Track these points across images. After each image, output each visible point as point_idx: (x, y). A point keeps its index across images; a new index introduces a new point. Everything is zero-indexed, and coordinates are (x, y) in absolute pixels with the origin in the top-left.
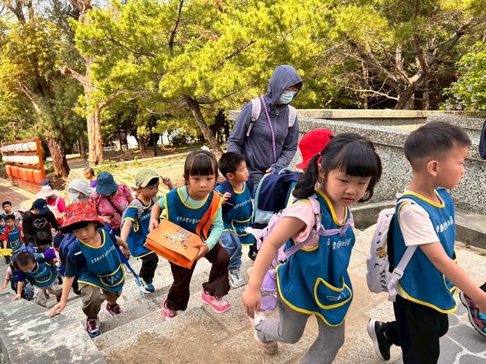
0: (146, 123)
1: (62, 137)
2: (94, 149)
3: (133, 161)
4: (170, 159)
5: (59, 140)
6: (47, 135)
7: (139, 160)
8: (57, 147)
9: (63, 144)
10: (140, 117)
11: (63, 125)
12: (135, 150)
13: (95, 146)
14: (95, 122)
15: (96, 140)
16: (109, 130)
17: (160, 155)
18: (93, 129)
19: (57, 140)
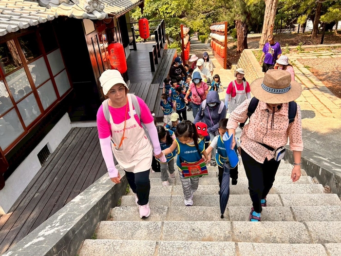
0: (309, 12)
1: (247, 21)
2: (266, 33)
3: (297, 47)
4: (335, 47)
5: (244, 23)
6: (237, 19)
7: (303, 47)
8: (242, 29)
9: (247, 27)
10: (304, 5)
11: (250, 11)
12: (309, 34)
13: (267, 31)
14: (271, 8)
15: (270, 26)
16: (291, 15)
17: (327, 43)
18: (269, 15)
19: (243, 23)
